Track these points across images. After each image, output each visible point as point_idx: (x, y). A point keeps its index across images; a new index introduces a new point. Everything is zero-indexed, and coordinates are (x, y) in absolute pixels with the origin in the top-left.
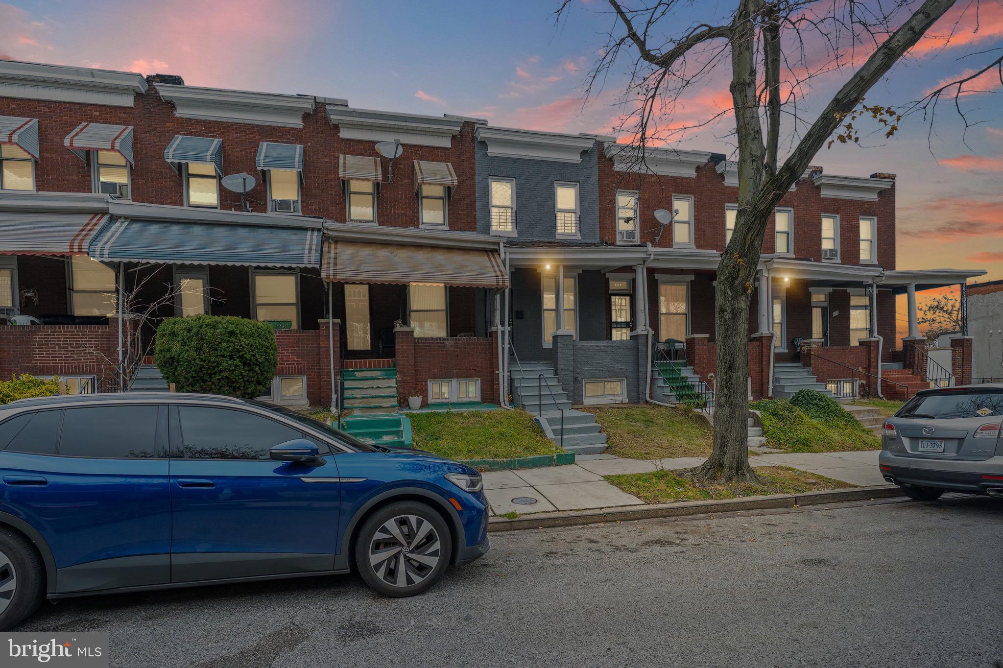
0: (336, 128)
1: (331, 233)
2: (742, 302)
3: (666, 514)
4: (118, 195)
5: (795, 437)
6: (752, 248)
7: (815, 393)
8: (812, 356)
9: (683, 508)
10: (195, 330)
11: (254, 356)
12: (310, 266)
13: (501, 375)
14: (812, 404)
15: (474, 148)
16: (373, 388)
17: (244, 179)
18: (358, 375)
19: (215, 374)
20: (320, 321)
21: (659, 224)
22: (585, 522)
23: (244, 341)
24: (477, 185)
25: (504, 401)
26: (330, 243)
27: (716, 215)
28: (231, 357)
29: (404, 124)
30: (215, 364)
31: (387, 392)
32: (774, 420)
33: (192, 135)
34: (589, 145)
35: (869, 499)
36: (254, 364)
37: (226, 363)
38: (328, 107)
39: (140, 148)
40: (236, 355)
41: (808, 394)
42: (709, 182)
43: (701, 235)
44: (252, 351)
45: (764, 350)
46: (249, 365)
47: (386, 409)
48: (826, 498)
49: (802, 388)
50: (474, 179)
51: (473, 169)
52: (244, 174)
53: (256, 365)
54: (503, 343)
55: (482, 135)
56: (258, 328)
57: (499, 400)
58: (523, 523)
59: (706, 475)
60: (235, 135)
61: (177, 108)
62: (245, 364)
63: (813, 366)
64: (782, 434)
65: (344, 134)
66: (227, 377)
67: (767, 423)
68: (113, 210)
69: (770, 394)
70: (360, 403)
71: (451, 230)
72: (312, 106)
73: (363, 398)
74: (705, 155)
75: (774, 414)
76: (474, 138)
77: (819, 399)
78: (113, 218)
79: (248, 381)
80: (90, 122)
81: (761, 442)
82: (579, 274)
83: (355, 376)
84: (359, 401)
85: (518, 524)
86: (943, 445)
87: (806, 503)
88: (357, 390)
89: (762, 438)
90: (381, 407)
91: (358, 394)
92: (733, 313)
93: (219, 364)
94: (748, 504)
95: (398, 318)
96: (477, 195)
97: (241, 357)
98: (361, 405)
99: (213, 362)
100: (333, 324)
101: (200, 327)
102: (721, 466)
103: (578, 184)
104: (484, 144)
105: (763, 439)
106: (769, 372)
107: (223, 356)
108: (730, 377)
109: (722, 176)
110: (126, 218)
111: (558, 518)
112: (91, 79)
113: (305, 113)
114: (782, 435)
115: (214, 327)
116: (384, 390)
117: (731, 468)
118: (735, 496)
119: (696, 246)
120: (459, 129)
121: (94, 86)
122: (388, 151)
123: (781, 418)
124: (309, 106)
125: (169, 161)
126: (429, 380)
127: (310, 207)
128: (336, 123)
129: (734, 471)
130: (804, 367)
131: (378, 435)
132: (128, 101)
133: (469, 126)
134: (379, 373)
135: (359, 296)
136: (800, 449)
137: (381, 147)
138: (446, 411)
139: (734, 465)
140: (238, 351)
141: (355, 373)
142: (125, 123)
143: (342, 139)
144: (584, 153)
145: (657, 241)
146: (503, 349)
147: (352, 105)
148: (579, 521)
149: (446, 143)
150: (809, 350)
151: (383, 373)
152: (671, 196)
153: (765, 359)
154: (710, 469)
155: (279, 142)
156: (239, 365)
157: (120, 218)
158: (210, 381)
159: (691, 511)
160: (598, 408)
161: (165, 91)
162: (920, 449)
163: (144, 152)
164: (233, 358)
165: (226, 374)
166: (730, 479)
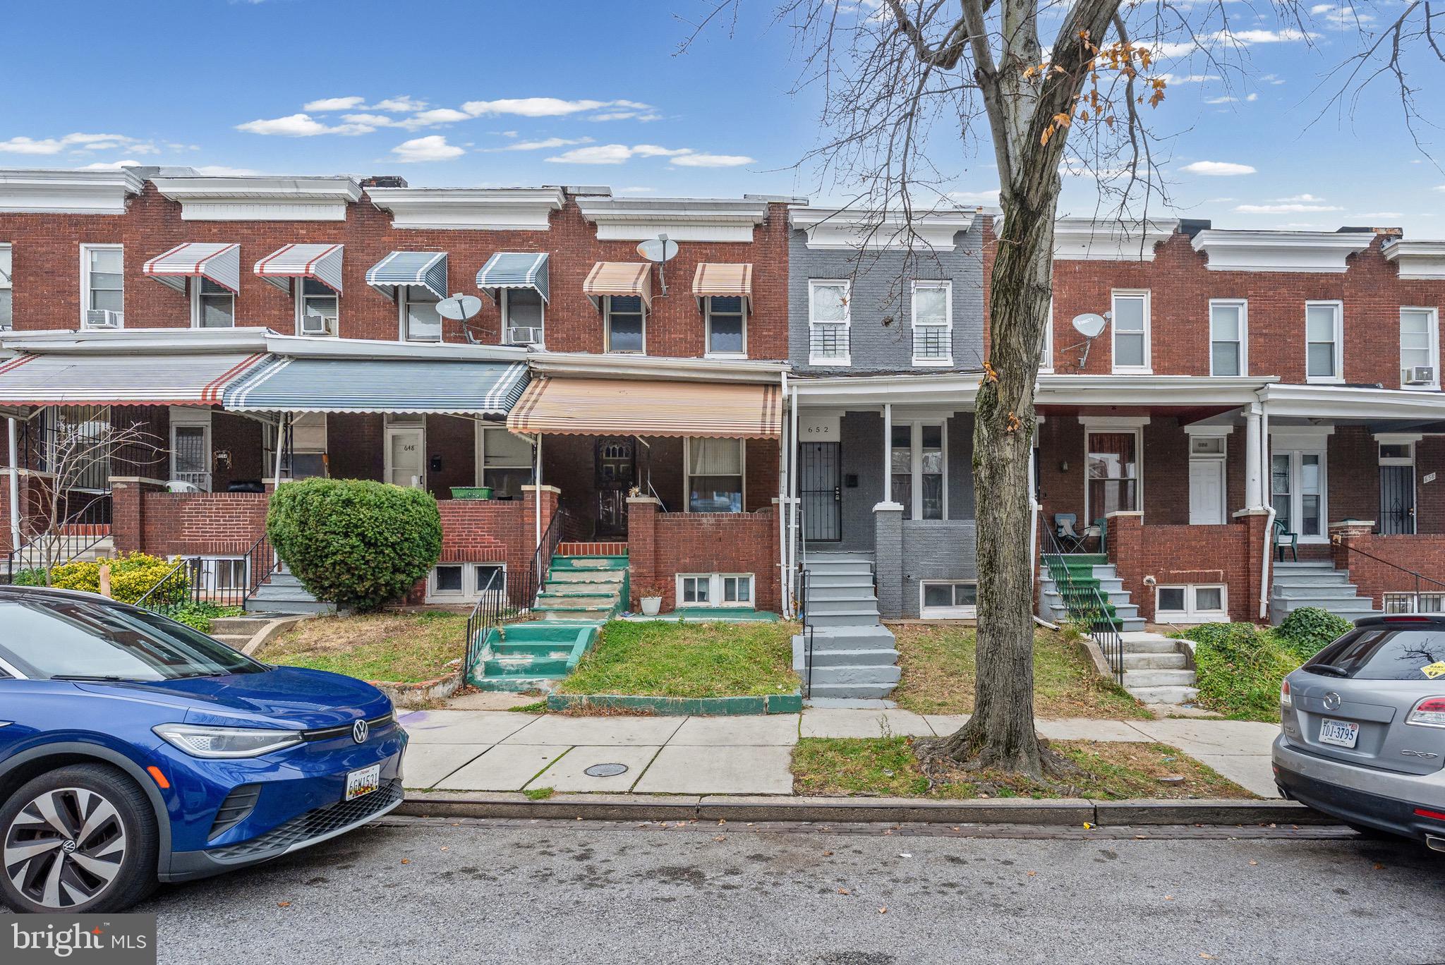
0: (593, 226)
1: (540, 367)
2: (1008, 449)
3: (816, 816)
4: (323, 330)
5: (1246, 692)
6: (1007, 352)
7: (1320, 615)
8: (1350, 551)
9: (853, 808)
10: (299, 498)
11: (381, 534)
12: (491, 412)
13: (784, 570)
14: (1313, 634)
15: (787, 239)
16: (584, 582)
17: (460, 302)
18: (577, 564)
19: (326, 556)
20: (524, 488)
21: (1083, 338)
22: (663, 816)
23: (365, 513)
24: (791, 293)
25: (788, 609)
26: (540, 380)
27: (1191, 318)
28: (346, 535)
29: (683, 213)
30: (324, 544)
31: (604, 589)
32: (1219, 659)
33: (412, 250)
34: (967, 223)
35: (1269, 824)
36: (382, 545)
37: (337, 543)
38: (578, 199)
39: (351, 271)
40: (353, 532)
41: (1307, 617)
42: (1179, 267)
43: (1164, 351)
44: (378, 527)
45: (1253, 539)
46: (375, 545)
47: (592, 614)
48: (1166, 815)
49: (1305, 606)
50: (786, 285)
51: (786, 270)
52: (459, 296)
53: (387, 546)
54: (787, 522)
55: (797, 219)
56: (393, 496)
57: (780, 607)
58: (550, 808)
59: (953, 750)
60: (463, 246)
61: (395, 217)
62: (369, 544)
63: (1352, 567)
64: (1225, 684)
65: (603, 234)
66: (342, 561)
67: (1202, 665)
68: (273, 347)
69: (1263, 614)
70: (561, 603)
71: (750, 359)
72: (559, 199)
73: (564, 596)
74: (1168, 223)
75: (1221, 649)
76: (787, 225)
77: (1327, 626)
78: (275, 357)
79: (377, 567)
80: (297, 242)
81: (1185, 695)
82: (949, 419)
83: (572, 565)
84: (560, 600)
85: (542, 809)
86: (1355, 734)
87: (1118, 821)
88: (562, 586)
89: (1191, 690)
90: (583, 611)
91: (563, 590)
92: (991, 468)
93: (329, 544)
94: (988, 812)
95: (635, 485)
96: (790, 307)
97: (362, 536)
98: (562, 607)
99: (322, 541)
100: (541, 492)
101: (307, 494)
102: (983, 737)
103: (950, 282)
104: (801, 233)
105: (1192, 692)
106: (1261, 576)
107: (334, 533)
108: (991, 581)
109: (1203, 255)
110: (290, 356)
111: (612, 806)
112: (295, 190)
113: (552, 209)
114: (1224, 687)
115: (325, 494)
116: (601, 587)
117: (996, 743)
118: (975, 795)
119: (1154, 370)
120: (761, 213)
121: (299, 199)
122: (653, 253)
123: (1230, 656)
124: (556, 200)
125: (371, 284)
126: (677, 575)
127: (555, 335)
128: (592, 219)
129: (1002, 748)
130: (1337, 568)
131: (543, 651)
132: (339, 214)
133: (778, 210)
134: (605, 562)
135: (621, 455)
136: (1247, 713)
137: (647, 248)
138: (677, 619)
139: (1003, 738)
140: (356, 526)
141: (573, 561)
142: (333, 240)
143: (601, 241)
144: (960, 235)
145: (1082, 363)
146: (787, 530)
147: (617, 194)
148: (651, 814)
149: (746, 235)
150: (1345, 540)
151: (612, 562)
152: (1110, 292)
153: (1253, 553)
154: (964, 740)
155: (518, 251)
156: (358, 546)
157: (283, 356)
158: (322, 566)
159: (869, 815)
160: (931, 626)
161: (379, 197)
162: (1322, 738)
163: (355, 275)
164: (349, 536)
165: (339, 557)
166: (990, 761)
